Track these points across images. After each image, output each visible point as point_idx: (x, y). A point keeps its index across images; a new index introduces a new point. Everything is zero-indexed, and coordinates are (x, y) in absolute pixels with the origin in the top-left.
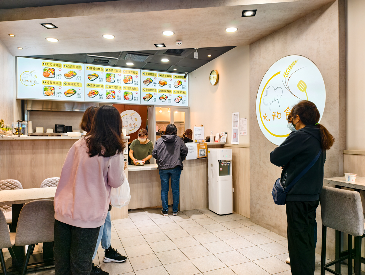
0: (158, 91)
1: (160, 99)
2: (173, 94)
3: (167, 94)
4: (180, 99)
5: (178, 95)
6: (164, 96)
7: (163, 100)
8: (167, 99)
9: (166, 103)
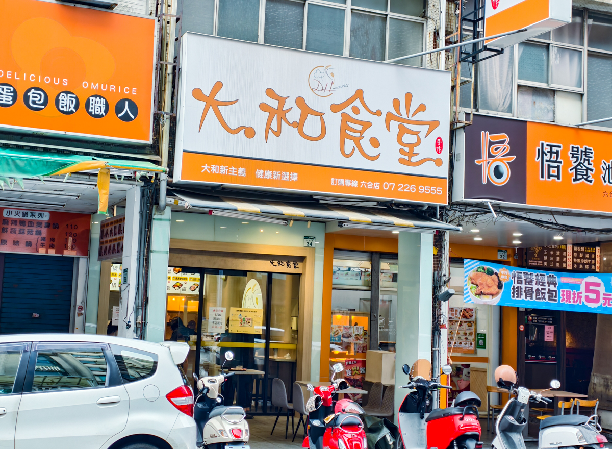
0: (172, 278)
1: (174, 287)
2: (188, 281)
3: (182, 282)
4: (196, 287)
5: (194, 282)
6: (178, 284)
7: (177, 288)
8: (181, 288)
9: (180, 291)
